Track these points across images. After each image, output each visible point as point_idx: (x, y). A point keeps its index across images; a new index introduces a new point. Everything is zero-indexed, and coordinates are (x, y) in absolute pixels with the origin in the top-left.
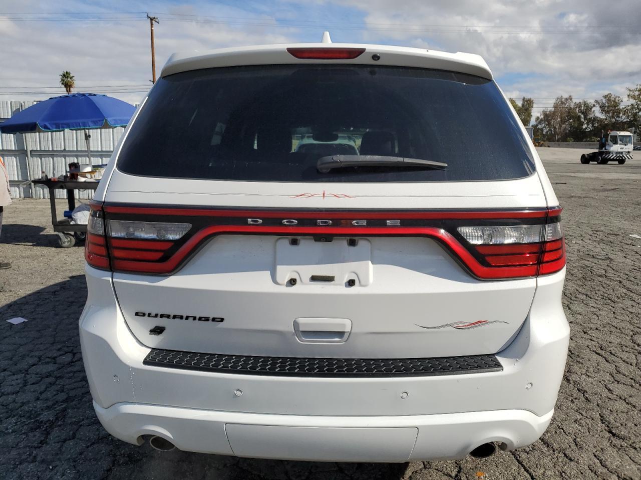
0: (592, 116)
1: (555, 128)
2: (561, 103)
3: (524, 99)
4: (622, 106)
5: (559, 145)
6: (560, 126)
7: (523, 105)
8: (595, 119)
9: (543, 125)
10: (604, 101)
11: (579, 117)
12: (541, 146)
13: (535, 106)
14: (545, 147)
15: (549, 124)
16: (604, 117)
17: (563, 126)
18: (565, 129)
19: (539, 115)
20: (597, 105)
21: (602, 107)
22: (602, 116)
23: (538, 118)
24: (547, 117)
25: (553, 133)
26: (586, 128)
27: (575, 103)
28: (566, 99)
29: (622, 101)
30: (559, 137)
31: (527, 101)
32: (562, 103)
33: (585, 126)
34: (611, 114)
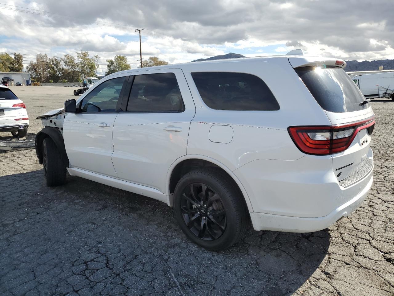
0: (61, 67)
1: (40, 74)
2: (40, 58)
3: (15, 54)
4: (76, 62)
5: (45, 84)
6: (43, 73)
7: (15, 58)
8: (63, 69)
9: (32, 72)
10: (66, 59)
11: (53, 67)
12: (36, 85)
13: (24, 59)
14: (39, 86)
15: (36, 71)
16: (67, 68)
17: (45, 72)
18: (46, 74)
19: (28, 65)
20: (63, 61)
21: (65, 62)
22: (66, 67)
23: (27, 67)
24: (33, 67)
25: (39, 76)
26: (59, 74)
27: (49, 59)
28: (44, 56)
29: (75, 59)
30: (44, 79)
31: (18, 56)
32: (42, 58)
33: (58, 73)
34: (71, 66)
